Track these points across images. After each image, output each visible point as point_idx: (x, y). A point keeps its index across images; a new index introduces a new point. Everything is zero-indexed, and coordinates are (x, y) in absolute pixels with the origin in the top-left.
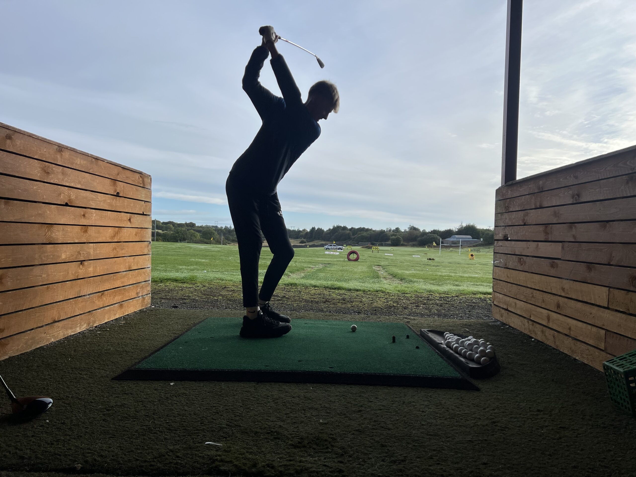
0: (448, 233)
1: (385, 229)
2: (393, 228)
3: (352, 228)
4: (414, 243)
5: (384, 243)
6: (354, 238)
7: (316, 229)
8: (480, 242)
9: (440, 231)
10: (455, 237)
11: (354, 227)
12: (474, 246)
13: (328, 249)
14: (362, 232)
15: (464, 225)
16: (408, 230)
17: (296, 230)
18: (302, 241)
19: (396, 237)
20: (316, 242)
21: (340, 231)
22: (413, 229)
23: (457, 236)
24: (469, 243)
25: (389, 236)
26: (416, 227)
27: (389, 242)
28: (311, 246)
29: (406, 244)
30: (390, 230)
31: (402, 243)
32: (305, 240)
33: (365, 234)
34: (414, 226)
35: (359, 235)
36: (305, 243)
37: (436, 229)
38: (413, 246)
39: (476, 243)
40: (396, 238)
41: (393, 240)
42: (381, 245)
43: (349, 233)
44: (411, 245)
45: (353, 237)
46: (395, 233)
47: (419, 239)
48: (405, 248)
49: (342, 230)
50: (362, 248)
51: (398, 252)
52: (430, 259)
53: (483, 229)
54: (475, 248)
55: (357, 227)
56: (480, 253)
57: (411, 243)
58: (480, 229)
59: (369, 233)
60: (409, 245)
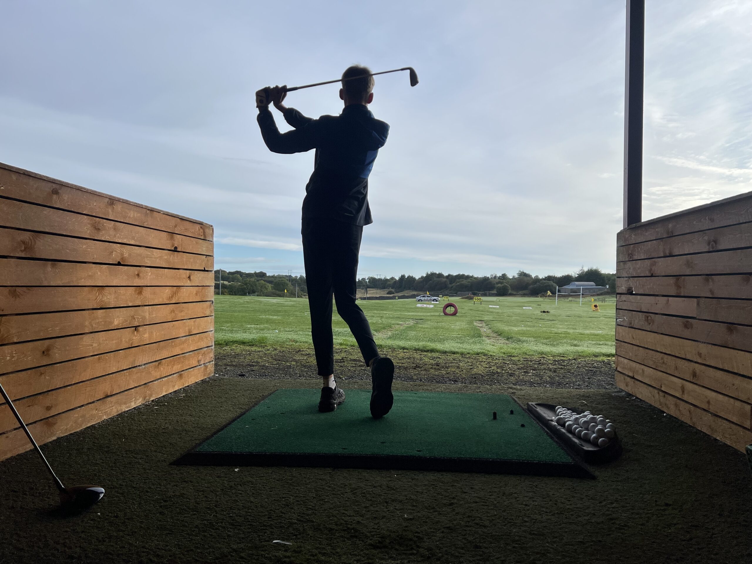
0: (566, 280)
1: (489, 276)
2: (499, 274)
3: (449, 275)
4: (525, 292)
5: (487, 292)
6: (452, 287)
7: (406, 277)
8: (606, 290)
9: (556, 278)
10: (574, 285)
11: (451, 274)
12: (598, 295)
13: (420, 301)
14: (461, 280)
15: (586, 269)
16: (517, 276)
17: (383, 278)
18: (390, 291)
19: (503, 285)
20: (406, 293)
21: (435, 279)
22: (523, 275)
23: (577, 283)
24: (591, 291)
25: (494, 284)
26: (527, 272)
27: (495, 292)
28: (400, 298)
29: (515, 293)
30: (495, 277)
31: (510, 292)
32: (393, 290)
33: (465, 282)
34: (525, 272)
35: (458, 284)
36: (393, 293)
37: (551, 274)
38: (524, 295)
39: (601, 290)
40: (503, 287)
41: (499, 289)
42: (485, 295)
43: (446, 281)
44: (521, 295)
45: (450, 286)
46: (502, 281)
47: (531, 286)
48: (513, 298)
49: (437, 278)
50: (462, 298)
51: (505, 303)
52: (544, 312)
53: (609, 274)
54: (599, 297)
55: (455, 274)
56: (606, 303)
57: (521, 292)
58: (605, 274)
59: (470, 281)
60: (518, 295)
